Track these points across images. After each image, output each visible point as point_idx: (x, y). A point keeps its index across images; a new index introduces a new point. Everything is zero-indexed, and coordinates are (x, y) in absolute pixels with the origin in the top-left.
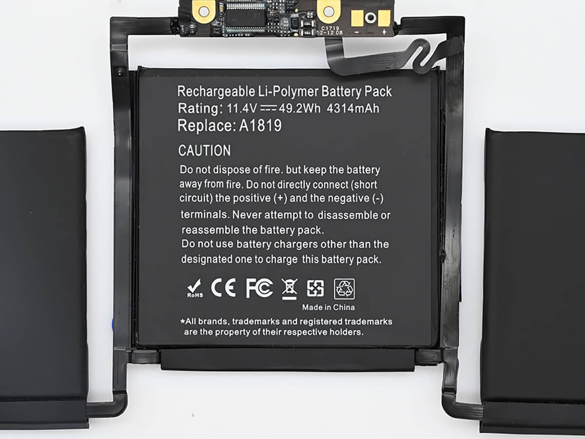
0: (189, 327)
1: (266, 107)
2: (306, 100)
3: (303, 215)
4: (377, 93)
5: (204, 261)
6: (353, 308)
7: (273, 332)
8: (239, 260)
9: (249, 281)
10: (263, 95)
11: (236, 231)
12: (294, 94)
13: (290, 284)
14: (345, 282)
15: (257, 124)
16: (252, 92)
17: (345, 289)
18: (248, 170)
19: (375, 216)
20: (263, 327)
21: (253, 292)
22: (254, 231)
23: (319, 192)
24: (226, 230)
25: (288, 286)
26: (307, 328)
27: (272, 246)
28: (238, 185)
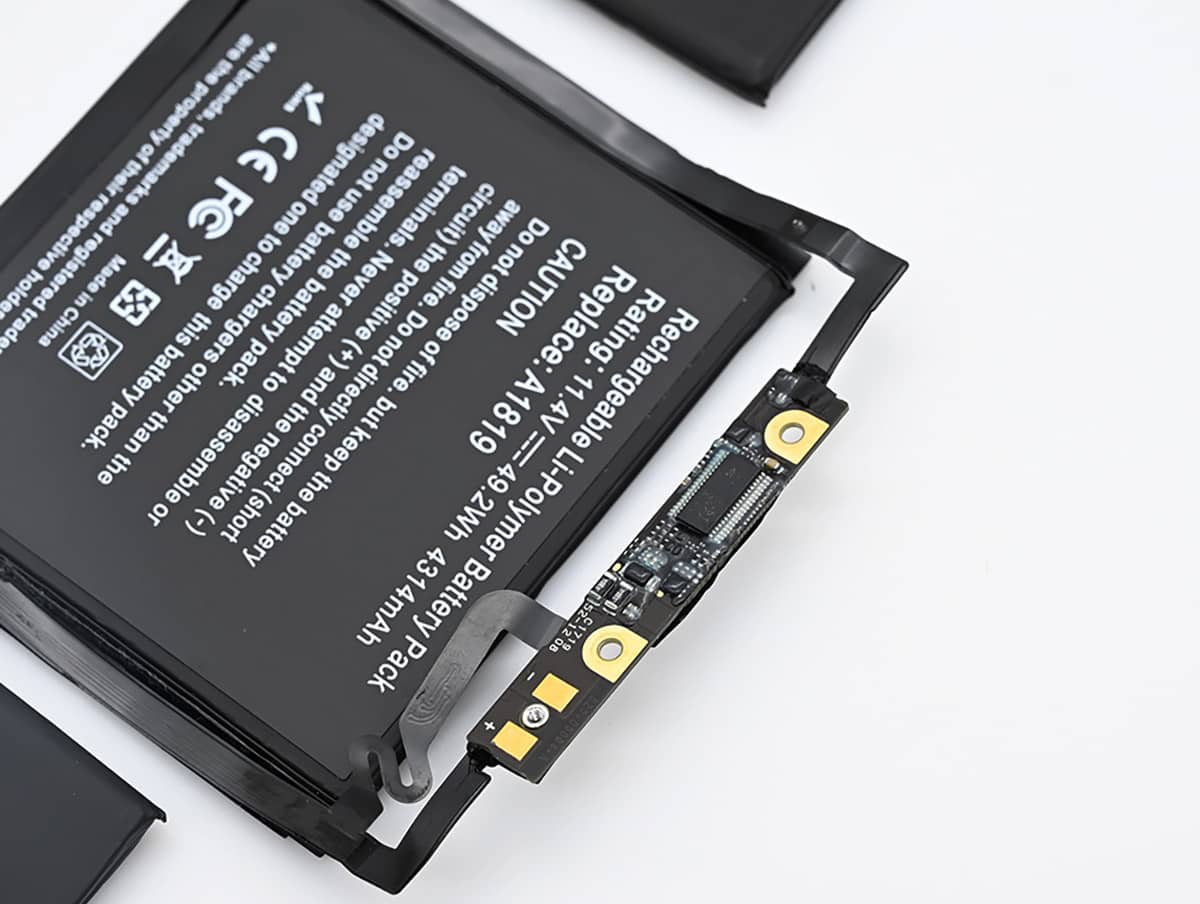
0: (252, 51)
1: (533, 444)
2: (488, 525)
3: (283, 372)
4: (396, 660)
5: (346, 153)
6: (44, 341)
7: (121, 179)
8: (297, 211)
9: (246, 201)
10: (559, 455)
11: (352, 242)
12: (516, 511)
13: (180, 265)
14: (103, 360)
15: (515, 406)
16: (582, 439)
17: (90, 351)
18: (444, 334)
19: (173, 496)
20: (146, 169)
21: (220, 194)
22: (326, 271)
23: (300, 429)
24: (368, 225)
25: (179, 258)
26: (79, 241)
27: (274, 283)
28: (431, 300)
